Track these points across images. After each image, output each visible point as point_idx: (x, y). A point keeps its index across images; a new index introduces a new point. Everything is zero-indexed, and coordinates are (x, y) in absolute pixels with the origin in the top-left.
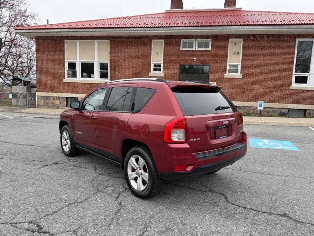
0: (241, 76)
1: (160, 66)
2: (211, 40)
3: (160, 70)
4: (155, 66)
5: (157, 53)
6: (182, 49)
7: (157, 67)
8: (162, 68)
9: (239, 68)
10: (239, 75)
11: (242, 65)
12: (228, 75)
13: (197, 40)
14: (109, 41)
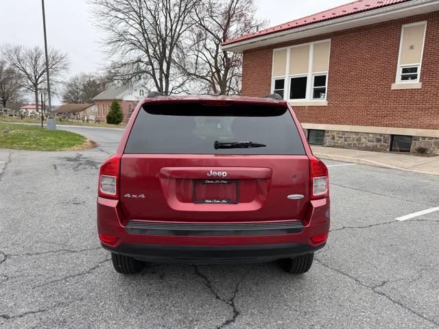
1: (415, 70)
3: (414, 77)
4: (405, 70)
5: (412, 47)
7: (409, 73)
8: (419, 72)
14: (330, 40)
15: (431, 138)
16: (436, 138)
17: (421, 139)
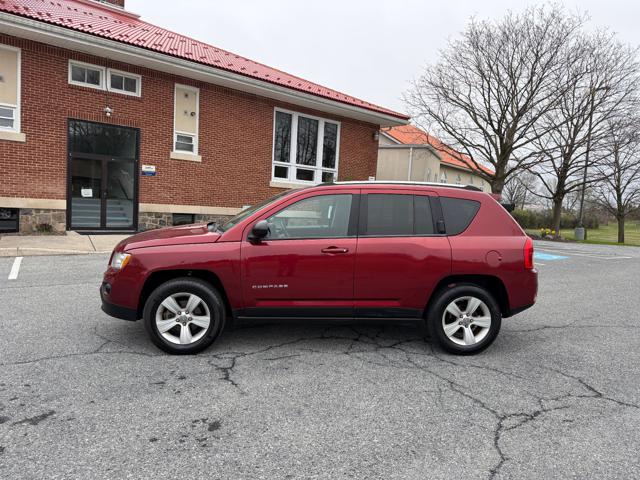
0: (199, 159)
2: (140, 77)
6: (71, 82)
8: (16, 118)
9: (195, 142)
10: (194, 156)
11: (200, 138)
12: (177, 154)
13: (109, 69)
15: (48, 210)
16: (54, 210)
17: (33, 212)
